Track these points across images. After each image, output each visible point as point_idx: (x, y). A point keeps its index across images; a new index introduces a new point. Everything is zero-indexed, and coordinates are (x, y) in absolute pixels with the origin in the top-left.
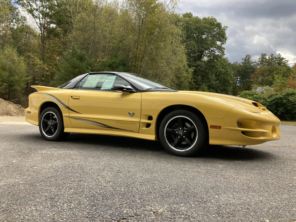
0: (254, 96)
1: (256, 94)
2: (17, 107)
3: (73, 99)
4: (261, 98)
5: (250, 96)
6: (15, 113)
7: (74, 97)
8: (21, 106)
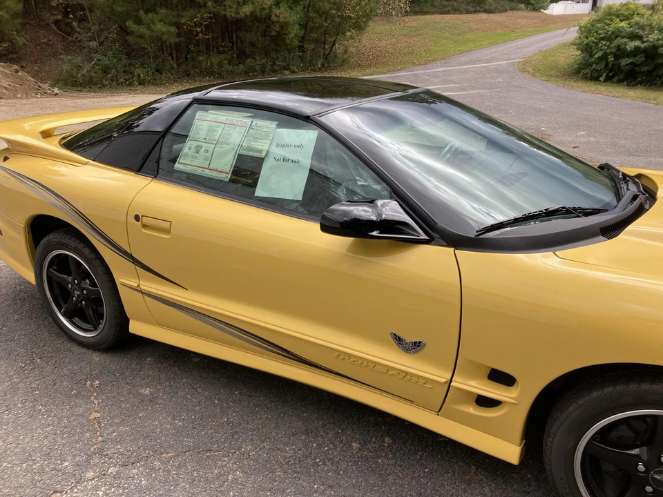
0: (633, 20)
1: (638, 14)
2: (6, 71)
3: (145, 226)
4: (652, 28)
5: (621, 21)
6: (5, 88)
7: (145, 220)
8: (16, 67)
